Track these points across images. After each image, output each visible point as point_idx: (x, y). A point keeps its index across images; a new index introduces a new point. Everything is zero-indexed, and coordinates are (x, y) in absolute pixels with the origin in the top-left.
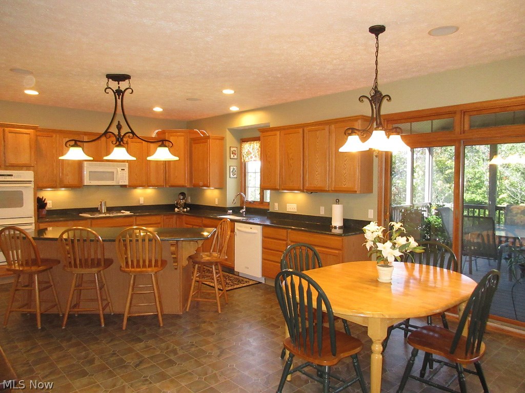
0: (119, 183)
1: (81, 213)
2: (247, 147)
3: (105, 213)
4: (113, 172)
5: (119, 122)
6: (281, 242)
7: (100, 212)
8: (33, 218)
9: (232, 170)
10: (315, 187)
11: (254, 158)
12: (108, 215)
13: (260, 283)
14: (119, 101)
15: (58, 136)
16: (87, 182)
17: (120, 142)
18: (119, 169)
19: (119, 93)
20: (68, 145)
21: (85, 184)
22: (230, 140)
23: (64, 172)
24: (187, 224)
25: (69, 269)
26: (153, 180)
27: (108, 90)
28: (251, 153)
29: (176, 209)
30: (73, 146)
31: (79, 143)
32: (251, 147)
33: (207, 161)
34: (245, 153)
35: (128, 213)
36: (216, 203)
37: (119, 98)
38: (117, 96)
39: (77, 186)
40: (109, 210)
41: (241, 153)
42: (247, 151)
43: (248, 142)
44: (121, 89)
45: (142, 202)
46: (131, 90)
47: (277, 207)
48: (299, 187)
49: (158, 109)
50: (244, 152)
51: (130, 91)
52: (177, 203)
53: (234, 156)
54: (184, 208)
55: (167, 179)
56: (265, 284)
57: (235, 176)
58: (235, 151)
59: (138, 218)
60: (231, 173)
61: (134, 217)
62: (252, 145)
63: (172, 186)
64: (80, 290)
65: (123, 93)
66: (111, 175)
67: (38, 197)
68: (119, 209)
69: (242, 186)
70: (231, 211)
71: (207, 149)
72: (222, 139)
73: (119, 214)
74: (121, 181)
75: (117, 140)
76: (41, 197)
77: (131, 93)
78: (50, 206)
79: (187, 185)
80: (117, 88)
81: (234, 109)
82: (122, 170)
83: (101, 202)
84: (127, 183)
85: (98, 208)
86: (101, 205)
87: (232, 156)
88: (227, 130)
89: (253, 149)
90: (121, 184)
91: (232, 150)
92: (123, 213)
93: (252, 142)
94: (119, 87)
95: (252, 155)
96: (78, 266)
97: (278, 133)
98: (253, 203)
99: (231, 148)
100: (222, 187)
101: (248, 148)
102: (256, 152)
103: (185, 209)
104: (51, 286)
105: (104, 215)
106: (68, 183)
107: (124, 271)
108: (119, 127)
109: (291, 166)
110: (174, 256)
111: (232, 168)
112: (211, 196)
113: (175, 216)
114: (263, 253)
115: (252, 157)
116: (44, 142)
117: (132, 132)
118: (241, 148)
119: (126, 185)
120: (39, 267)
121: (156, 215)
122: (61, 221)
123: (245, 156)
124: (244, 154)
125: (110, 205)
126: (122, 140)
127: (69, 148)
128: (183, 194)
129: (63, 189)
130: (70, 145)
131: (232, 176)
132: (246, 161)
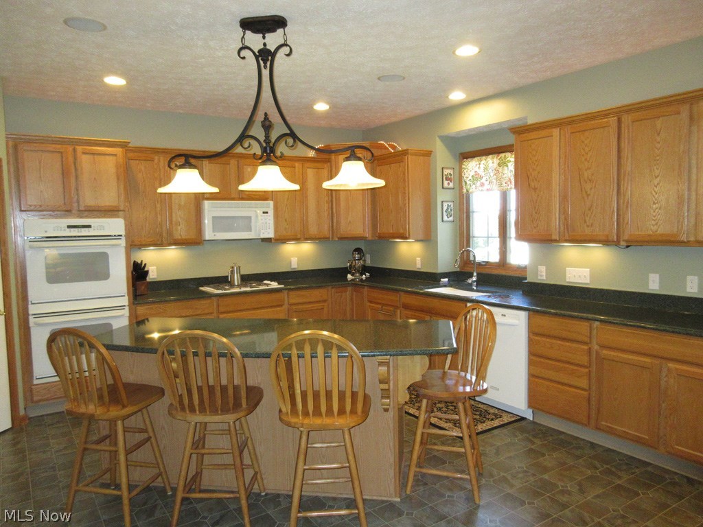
0: (260, 235)
1: (202, 286)
2: (472, 167)
3: (239, 286)
4: (250, 218)
5: (266, 114)
6: (575, 345)
7: (232, 285)
8: (127, 297)
9: (445, 208)
10: (650, 235)
11: (487, 186)
12: (244, 289)
13: (522, 419)
14: (266, 73)
15: (161, 158)
16: (209, 234)
17: (268, 155)
18: (260, 212)
19: (266, 56)
20: (173, 166)
21: (207, 238)
22: (442, 157)
23: (174, 219)
24: (371, 302)
25: (180, 415)
26: (313, 230)
27: (243, 53)
28: (481, 177)
29: (349, 277)
30: (181, 167)
31: (193, 161)
32: (482, 166)
33: (405, 193)
34: (470, 178)
35: (274, 285)
36: (418, 265)
37: (265, 67)
38: (261, 62)
39: (194, 241)
40: (246, 279)
41: (461, 177)
42: (472, 173)
43: (476, 159)
44: (268, 47)
45: (295, 265)
46: (288, 48)
47: (544, 274)
48: (607, 236)
49: (321, 107)
50: (467, 175)
51: (286, 50)
52: (350, 266)
53: (449, 184)
54: (362, 274)
55: (335, 227)
56: (533, 422)
57: (451, 219)
58: (450, 174)
59: (291, 293)
60: (445, 213)
61: (286, 292)
62: (483, 162)
63: (341, 239)
64: (203, 455)
65: (273, 55)
66: (247, 222)
67: (135, 262)
68: (260, 278)
69: (464, 236)
70: (446, 280)
71: (404, 174)
72: (428, 154)
73: (262, 288)
74: (262, 231)
75: (264, 150)
76: (139, 262)
77: (288, 55)
78: (153, 275)
79: (368, 235)
80: (262, 47)
81: (457, 96)
82: (264, 213)
83: (233, 267)
84: (271, 235)
85: (227, 277)
86: (232, 272)
87: (446, 183)
88: (437, 138)
89: (486, 169)
90: (262, 236)
91: (445, 173)
92: (267, 285)
93: (484, 157)
94: (265, 45)
95: (483, 180)
96: (197, 408)
97: (556, 132)
98: (485, 265)
99: (445, 170)
100: (428, 238)
101: (476, 169)
102: (492, 174)
103: (364, 276)
104: (151, 437)
105: (237, 290)
106: (180, 238)
107: (288, 424)
108: (267, 126)
109: (588, 195)
110: (385, 386)
111: (445, 204)
112: (409, 253)
113: (349, 289)
114: (531, 363)
115: (482, 185)
116: (141, 169)
117: (293, 135)
118: (460, 168)
119: (271, 238)
120: (124, 407)
121: (319, 287)
122: (171, 301)
123: (468, 183)
124: (467, 180)
125: (247, 270)
126: (273, 150)
127: (176, 171)
128: (358, 250)
129: (174, 247)
130: (176, 166)
131: (445, 218)
132: (470, 191)
